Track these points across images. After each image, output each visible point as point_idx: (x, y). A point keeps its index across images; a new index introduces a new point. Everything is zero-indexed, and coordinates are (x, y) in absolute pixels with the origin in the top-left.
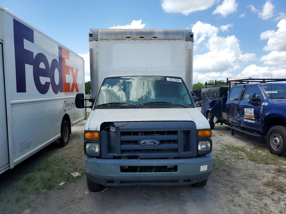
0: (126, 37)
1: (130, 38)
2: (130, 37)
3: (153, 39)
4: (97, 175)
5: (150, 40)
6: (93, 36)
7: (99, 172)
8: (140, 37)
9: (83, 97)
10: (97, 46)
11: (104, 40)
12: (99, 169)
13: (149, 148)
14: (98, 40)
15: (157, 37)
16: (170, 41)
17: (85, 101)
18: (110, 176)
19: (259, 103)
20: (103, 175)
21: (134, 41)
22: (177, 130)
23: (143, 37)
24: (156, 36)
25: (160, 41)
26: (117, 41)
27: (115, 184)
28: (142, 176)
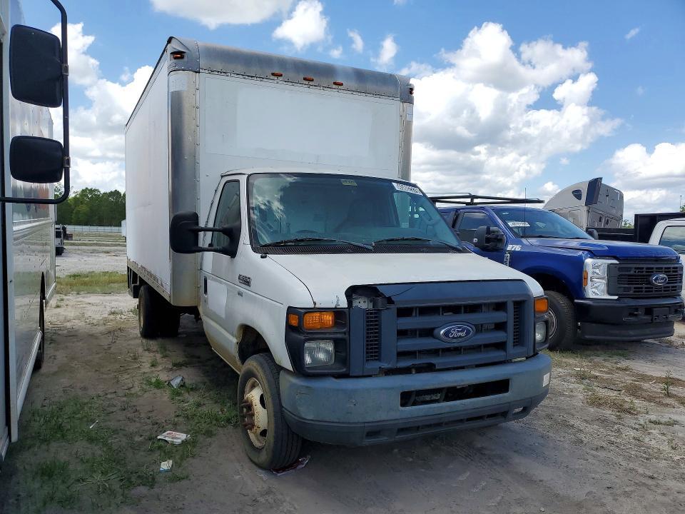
0: (273, 74)
1: (280, 78)
2: (281, 75)
3: (334, 86)
4: (341, 421)
5: (326, 89)
6: (186, 59)
7: (351, 413)
8: (305, 79)
9: (197, 224)
10: (197, 87)
11: (215, 73)
12: (352, 406)
13: (456, 345)
14: (201, 70)
15: (342, 84)
16: (371, 99)
17: (201, 234)
18: (379, 419)
19: (499, 245)
20: (361, 420)
21: (289, 86)
22: (505, 300)
23: (312, 80)
24: (339, 81)
25: (349, 95)
26: (249, 81)
27: (383, 439)
28: (447, 410)
